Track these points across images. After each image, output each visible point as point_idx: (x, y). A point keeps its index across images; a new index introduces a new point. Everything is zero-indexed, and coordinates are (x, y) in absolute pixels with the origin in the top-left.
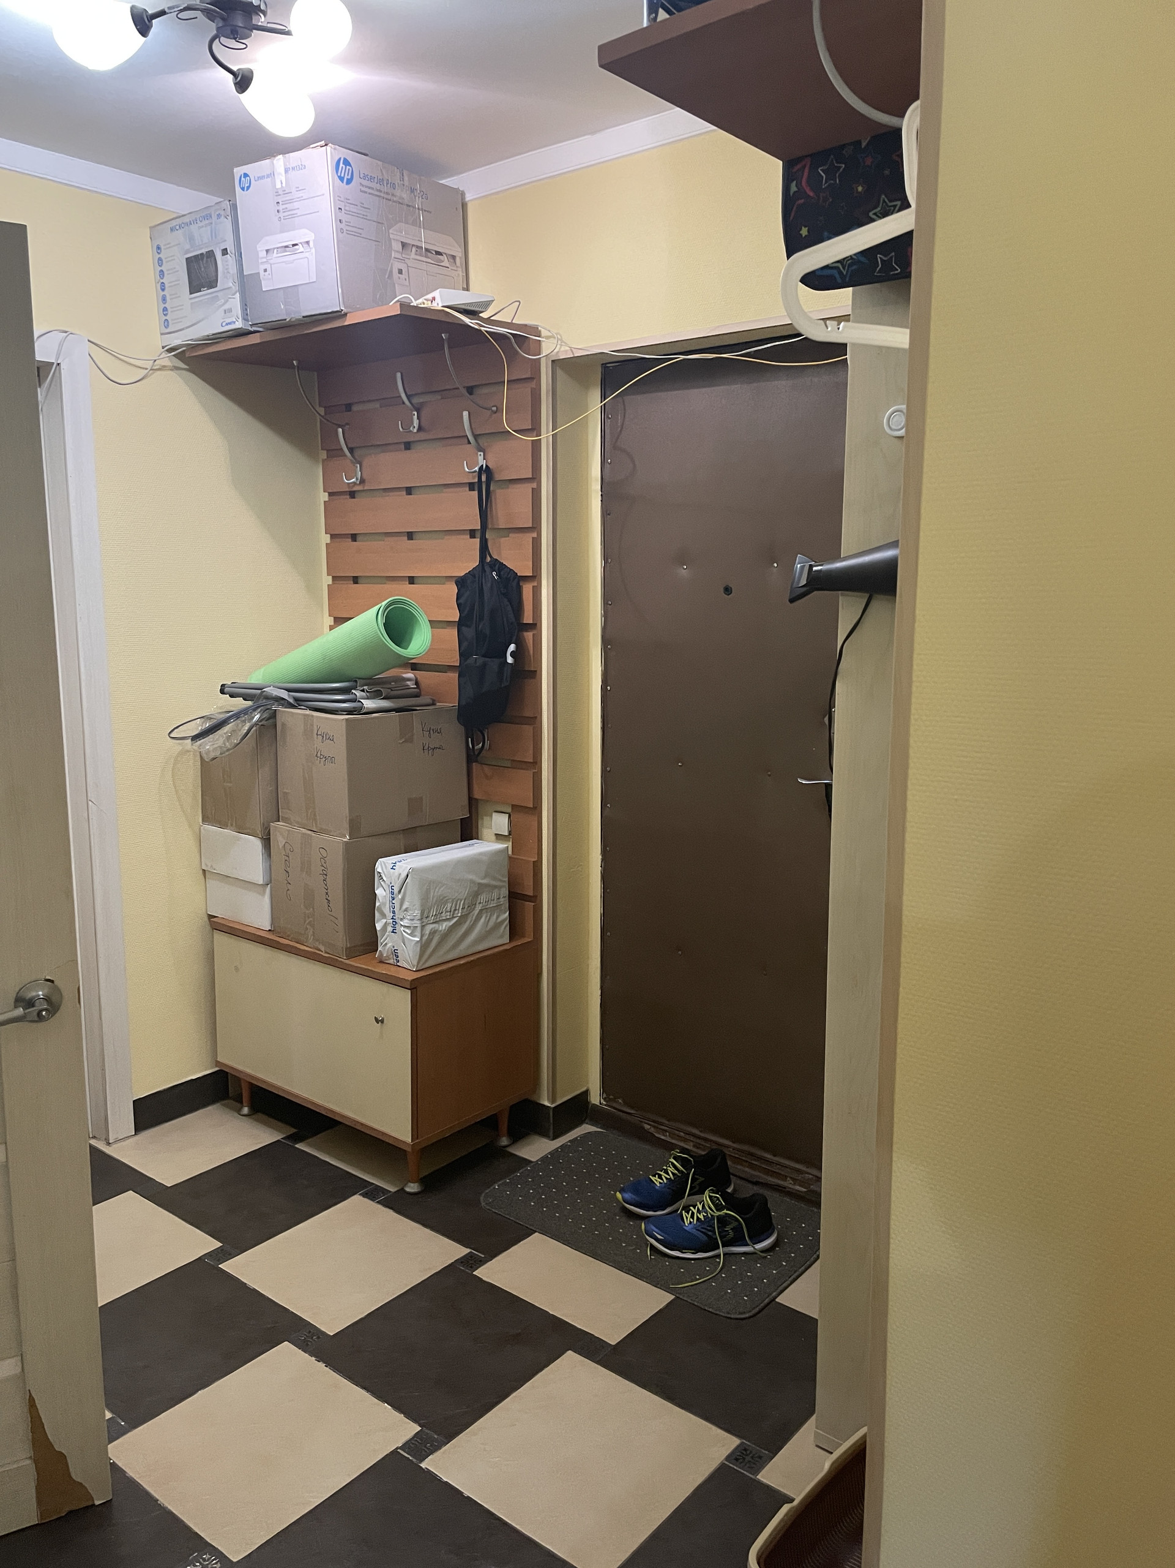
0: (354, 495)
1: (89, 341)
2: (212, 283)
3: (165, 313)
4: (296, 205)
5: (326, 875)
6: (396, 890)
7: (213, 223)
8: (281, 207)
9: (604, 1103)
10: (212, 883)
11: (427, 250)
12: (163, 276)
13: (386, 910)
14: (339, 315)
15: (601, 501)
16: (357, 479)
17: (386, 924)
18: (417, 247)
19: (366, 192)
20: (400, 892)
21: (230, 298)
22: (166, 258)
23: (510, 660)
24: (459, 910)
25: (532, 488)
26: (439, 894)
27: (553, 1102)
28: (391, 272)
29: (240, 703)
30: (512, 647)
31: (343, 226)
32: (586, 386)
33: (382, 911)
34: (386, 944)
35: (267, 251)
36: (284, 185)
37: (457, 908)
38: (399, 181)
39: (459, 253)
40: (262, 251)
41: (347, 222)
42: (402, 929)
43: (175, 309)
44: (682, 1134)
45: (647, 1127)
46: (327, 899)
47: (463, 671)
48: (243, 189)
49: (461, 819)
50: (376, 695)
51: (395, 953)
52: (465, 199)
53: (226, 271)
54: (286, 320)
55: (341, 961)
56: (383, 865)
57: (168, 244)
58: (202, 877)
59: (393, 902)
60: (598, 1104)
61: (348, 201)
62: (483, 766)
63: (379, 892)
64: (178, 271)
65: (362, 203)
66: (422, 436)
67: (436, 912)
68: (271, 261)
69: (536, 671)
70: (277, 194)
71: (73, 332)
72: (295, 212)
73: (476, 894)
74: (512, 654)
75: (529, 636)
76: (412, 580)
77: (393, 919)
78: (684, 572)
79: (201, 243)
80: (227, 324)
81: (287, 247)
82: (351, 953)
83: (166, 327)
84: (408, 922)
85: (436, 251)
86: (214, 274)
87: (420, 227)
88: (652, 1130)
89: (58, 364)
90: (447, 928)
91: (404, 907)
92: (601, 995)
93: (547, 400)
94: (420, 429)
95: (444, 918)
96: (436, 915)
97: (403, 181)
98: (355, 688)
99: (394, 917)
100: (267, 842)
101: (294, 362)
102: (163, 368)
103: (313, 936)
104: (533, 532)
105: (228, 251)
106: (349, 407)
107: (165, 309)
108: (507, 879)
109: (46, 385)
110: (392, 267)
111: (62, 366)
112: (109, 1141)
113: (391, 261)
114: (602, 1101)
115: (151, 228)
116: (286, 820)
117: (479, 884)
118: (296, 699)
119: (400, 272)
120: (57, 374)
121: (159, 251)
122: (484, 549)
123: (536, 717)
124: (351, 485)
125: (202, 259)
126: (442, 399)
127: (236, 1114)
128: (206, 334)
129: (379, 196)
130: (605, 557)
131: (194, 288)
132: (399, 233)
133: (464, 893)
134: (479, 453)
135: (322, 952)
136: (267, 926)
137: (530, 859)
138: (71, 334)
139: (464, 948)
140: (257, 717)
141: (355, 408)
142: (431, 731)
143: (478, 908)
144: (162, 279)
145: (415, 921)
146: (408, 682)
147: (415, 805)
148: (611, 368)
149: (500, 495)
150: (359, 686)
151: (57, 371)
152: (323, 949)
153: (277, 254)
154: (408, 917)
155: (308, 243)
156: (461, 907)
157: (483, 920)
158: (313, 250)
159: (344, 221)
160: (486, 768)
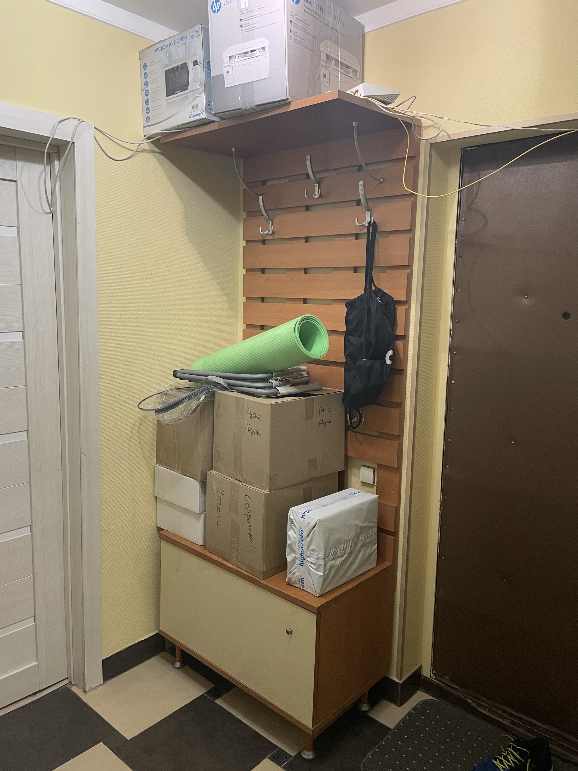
0: (265, 242)
1: (95, 128)
2: (184, 87)
3: (148, 111)
4: (255, 20)
5: (249, 516)
6: (305, 534)
7: (188, 43)
8: (243, 23)
9: (434, 677)
10: (160, 506)
11: (341, 63)
12: (148, 85)
13: (296, 547)
14: (285, 103)
15: (455, 247)
16: (269, 231)
17: (295, 558)
18: (336, 60)
19: (307, 12)
20: (308, 536)
21: (198, 97)
22: (150, 73)
23: (388, 362)
24: (348, 548)
25: (410, 237)
26: (336, 538)
27: (400, 679)
28: (319, 75)
29: (186, 383)
30: (390, 353)
31: (292, 34)
32: (448, 164)
33: (292, 547)
34: (295, 573)
35: (230, 57)
36: (247, 6)
37: (347, 547)
38: (328, 9)
39: (359, 69)
40: (225, 57)
41: (295, 32)
42: (309, 564)
43: (154, 109)
44: (499, 711)
45: (470, 701)
46: (249, 534)
47: (348, 367)
48: (214, 12)
49: (339, 472)
50: (286, 383)
51: (302, 580)
52: (364, 31)
53: (196, 77)
54: (242, 109)
55: (259, 581)
56: (295, 513)
57: (152, 62)
58: (155, 501)
59: (302, 543)
60: (429, 677)
61: (296, 17)
62: (357, 434)
63: (290, 533)
64: (158, 81)
65: (305, 20)
66: (321, 201)
67: (334, 552)
68: (233, 65)
69: (404, 369)
70: (241, 13)
71: (84, 120)
72: (255, 25)
73: (358, 535)
74: (391, 358)
75: (400, 344)
76: (305, 301)
77: (301, 555)
78: (526, 301)
79: (177, 59)
80: (194, 116)
81: (246, 53)
82: (267, 575)
83: (147, 122)
84: (314, 560)
85: (346, 65)
86: (186, 80)
87: (338, 45)
88: (474, 705)
89: (73, 143)
90: (340, 563)
91: (311, 548)
92: (435, 601)
93: (424, 171)
94: (321, 196)
95: (339, 555)
96: (334, 554)
97: (330, 9)
98: (271, 378)
99: (302, 554)
100: (204, 485)
101: (233, 149)
102: (144, 151)
103: (237, 558)
104: (408, 269)
105: (198, 63)
106: (264, 183)
107: (148, 109)
108: (377, 521)
109: (64, 158)
110: (320, 72)
111: (76, 144)
112: (85, 689)
113: (320, 67)
114: (432, 675)
115: (141, 52)
116: (218, 470)
117: (362, 527)
118: (229, 385)
119: (325, 76)
120: (72, 150)
121: (145, 68)
122: (369, 280)
123: (402, 403)
124: (264, 236)
125: (178, 70)
126: (337, 174)
127: (171, 666)
128: (177, 124)
129: (315, 17)
130: (456, 286)
131: (170, 92)
132: (326, 48)
133: (352, 535)
134: (367, 212)
135: (243, 570)
136: (201, 543)
137: (392, 505)
138: (83, 121)
139: (349, 575)
140: (203, 397)
141: (268, 183)
142: (325, 410)
143: (360, 544)
144: (147, 87)
145: (320, 560)
146: (303, 372)
147: (312, 463)
148: (470, 151)
149: (381, 242)
150: (274, 377)
151: (72, 147)
152: (244, 568)
153: (238, 58)
154: (315, 556)
155: (263, 48)
156: (350, 546)
157: (362, 552)
158: (268, 54)
159: (293, 31)
160: (358, 436)
